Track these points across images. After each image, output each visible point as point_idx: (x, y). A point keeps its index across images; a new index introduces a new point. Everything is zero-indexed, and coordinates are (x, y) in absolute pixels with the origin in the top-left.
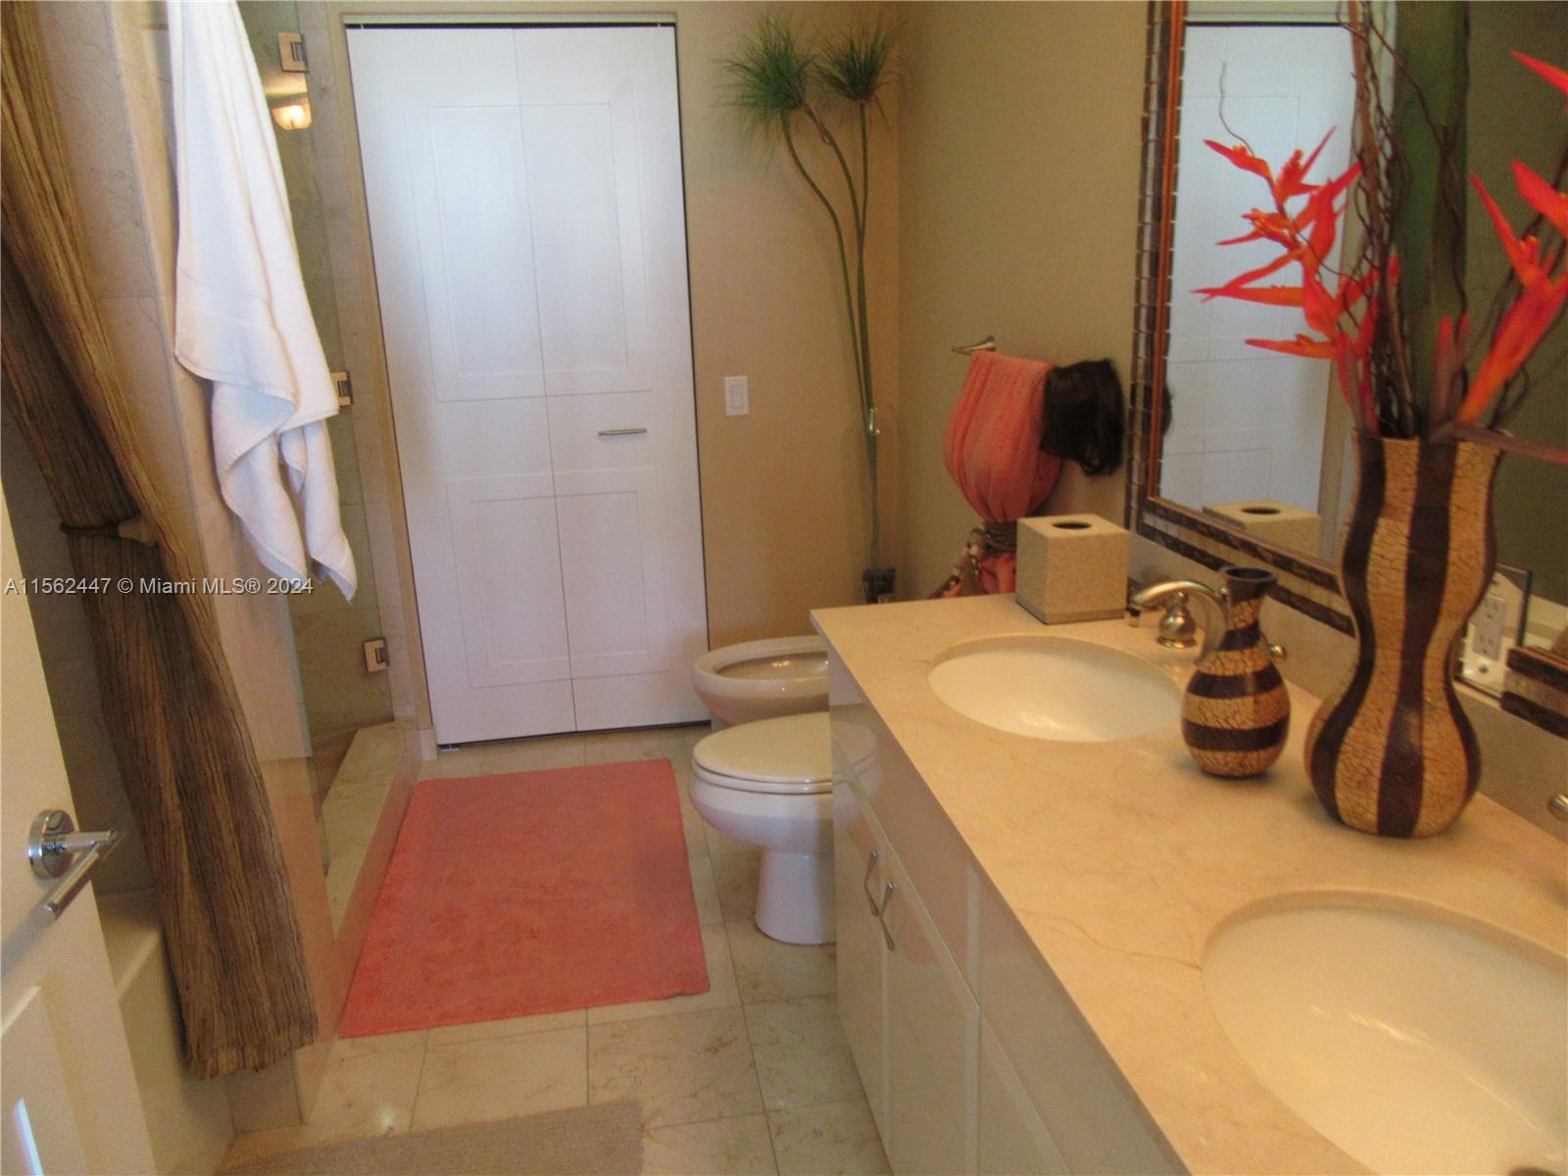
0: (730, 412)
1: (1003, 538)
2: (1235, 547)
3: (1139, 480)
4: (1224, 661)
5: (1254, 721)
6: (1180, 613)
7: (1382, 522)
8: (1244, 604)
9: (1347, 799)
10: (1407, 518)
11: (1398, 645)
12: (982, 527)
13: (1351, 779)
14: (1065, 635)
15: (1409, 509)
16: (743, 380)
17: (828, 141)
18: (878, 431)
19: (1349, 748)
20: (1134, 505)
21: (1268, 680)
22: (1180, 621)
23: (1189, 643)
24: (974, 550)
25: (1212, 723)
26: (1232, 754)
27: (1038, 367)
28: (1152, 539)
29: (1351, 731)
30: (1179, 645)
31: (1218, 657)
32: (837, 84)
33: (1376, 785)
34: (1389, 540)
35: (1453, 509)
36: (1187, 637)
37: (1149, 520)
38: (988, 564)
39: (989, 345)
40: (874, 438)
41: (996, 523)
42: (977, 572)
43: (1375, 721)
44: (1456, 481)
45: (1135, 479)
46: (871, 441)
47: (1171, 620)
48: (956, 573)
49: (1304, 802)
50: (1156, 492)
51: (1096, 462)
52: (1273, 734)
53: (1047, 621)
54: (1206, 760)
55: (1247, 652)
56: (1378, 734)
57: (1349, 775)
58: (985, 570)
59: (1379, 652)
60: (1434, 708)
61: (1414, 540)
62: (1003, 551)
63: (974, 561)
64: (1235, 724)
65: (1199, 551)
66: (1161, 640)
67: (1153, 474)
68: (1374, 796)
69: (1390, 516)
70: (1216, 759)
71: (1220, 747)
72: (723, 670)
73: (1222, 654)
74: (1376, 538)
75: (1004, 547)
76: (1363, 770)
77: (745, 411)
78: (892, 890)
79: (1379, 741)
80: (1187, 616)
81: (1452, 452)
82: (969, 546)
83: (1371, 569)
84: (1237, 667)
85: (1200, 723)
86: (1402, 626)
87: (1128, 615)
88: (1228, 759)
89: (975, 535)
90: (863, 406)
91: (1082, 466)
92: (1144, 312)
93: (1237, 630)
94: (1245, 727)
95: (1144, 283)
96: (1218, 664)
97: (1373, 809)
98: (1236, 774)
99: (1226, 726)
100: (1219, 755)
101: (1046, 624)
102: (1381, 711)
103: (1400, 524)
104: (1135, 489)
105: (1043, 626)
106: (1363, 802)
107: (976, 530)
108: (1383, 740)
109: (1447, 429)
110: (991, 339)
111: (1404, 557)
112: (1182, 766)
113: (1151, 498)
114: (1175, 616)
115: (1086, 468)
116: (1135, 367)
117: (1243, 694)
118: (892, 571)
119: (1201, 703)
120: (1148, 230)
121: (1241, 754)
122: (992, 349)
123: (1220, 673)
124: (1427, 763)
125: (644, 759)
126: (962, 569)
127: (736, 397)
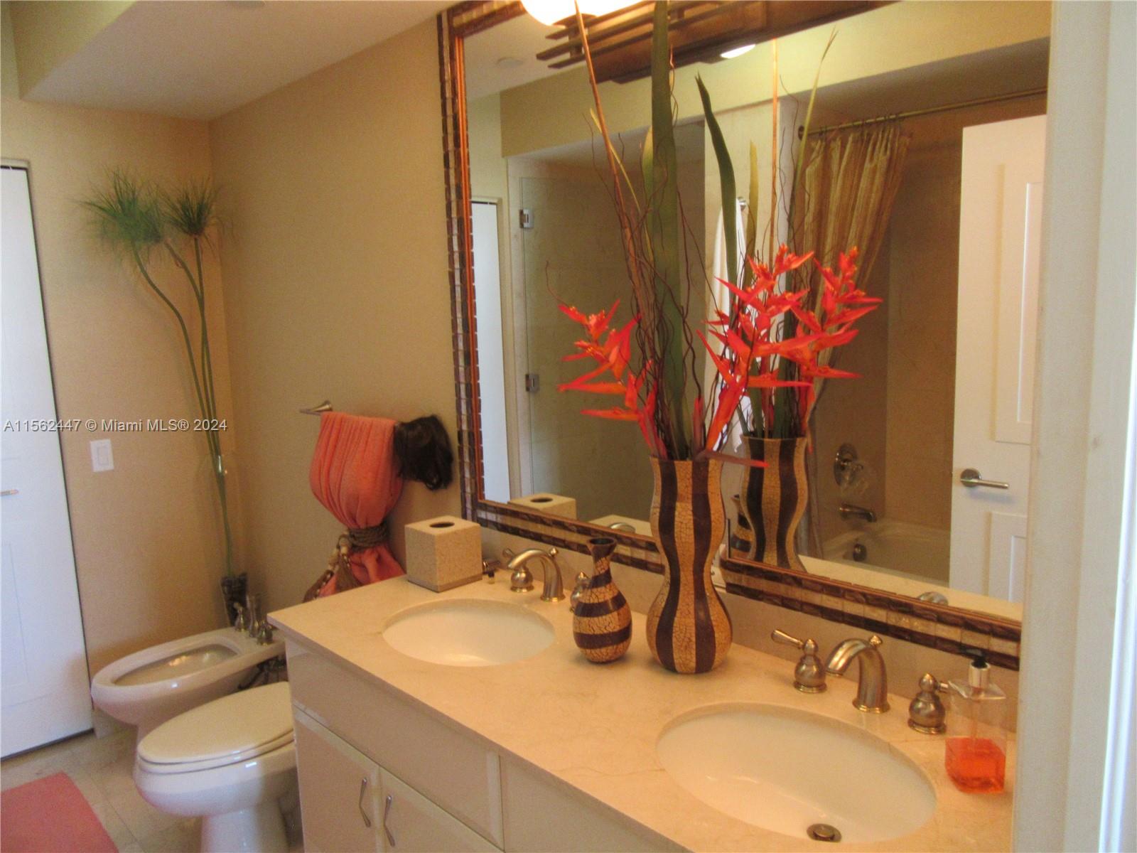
0: (97, 468)
1: (365, 539)
2: (549, 525)
3: (471, 489)
4: (597, 594)
5: (620, 626)
6: (523, 571)
7: (678, 504)
8: (603, 559)
9: (680, 657)
10: (690, 501)
11: (691, 569)
12: (346, 533)
13: (681, 646)
14: (455, 597)
15: (690, 496)
16: (107, 443)
17: (180, 265)
18: (226, 472)
19: (677, 629)
20: (469, 505)
21: (619, 601)
22: (524, 575)
23: (530, 588)
24: (344, 550)
25: (598, 632)
26: (610, 648)
27: (388, 423)
28: (486, 526)
29: (676, 619)
30: (524, 591)
31: (592, 592)
32: (176, 223)
33: (694, 646)
34: (684, 513)
35: (709, 494)
36: (529, 584)
37: (483, 515)
38: (355, 558)
39: (327, 407)
40: (223, 477)
41: (360, 529)
42: (348, 565)
43: (687, 612)
44: (709, 479)
45: (468, 489)
46: (220, 479)
47: (518, 575)
48: (330, 568)
49: (652, 663)
50: (483, 496)
51: (435, 481)
52: (624, 634)
53: (439, 590)
54: (595, 655)
55: (608, 586)
56: (689, 617)
57: (679, 644)
58: (353, 563)
59: (682, 574)
60: (711, 599)
61: (695, 512)
62: (366, 548)
63: (345, 558)
64: (610, 629)
65: (523, 530)
66: (514, 589)
67: (479, 485)
68: (694, 652)
69: (682, 501)
70: (601, 653)
71: (605, 645)
72: (119, 681)
73: (595, 590)
74: (677, 513)
75: (366, 545)
76: (686, 640)
77: (110, 467)
78: (390, 801)
79: (691, 621)
80: (527, 572)
81: (707, 465)
82: (339, 547)
83: (676, 530)
84: (605, 596)
85: (590, 633)
86: (693, 559)
87: (486, 577)
88: (608, 651)
89: (343, 539)
90: (212, 453)
91: (426, 484)
92: (463, 387)
93: (601, 575)
94: (615, 630)
95: (461, 369)
96: (594, 596)
97: (694, 659)
98: (612, 659)
99: (605, 632)
100: (603, 650)
101: (438, 592)
102: (688, 605)
103: (687, 505)
104: (468, 496)
105: (434, 594)
106: (689, 657)
107: (344, 536)
108: (693, 621)
109: (702, 454)
110: (326, 403)
111: (692, 522)
112: (579, 660)
113: (480, 501)
114: (521, 573)
115: (428, 485)
116: (459, 420)
117: (608, 612)
118: (244, 574)
119: (589, 621)
120: (461, 338)
121: (615, 647)
122: (330, 410)
123: (596, 601)
124: (715, 629)
125: (36, 778)
126: (334, 565)
127: (102, 455)
